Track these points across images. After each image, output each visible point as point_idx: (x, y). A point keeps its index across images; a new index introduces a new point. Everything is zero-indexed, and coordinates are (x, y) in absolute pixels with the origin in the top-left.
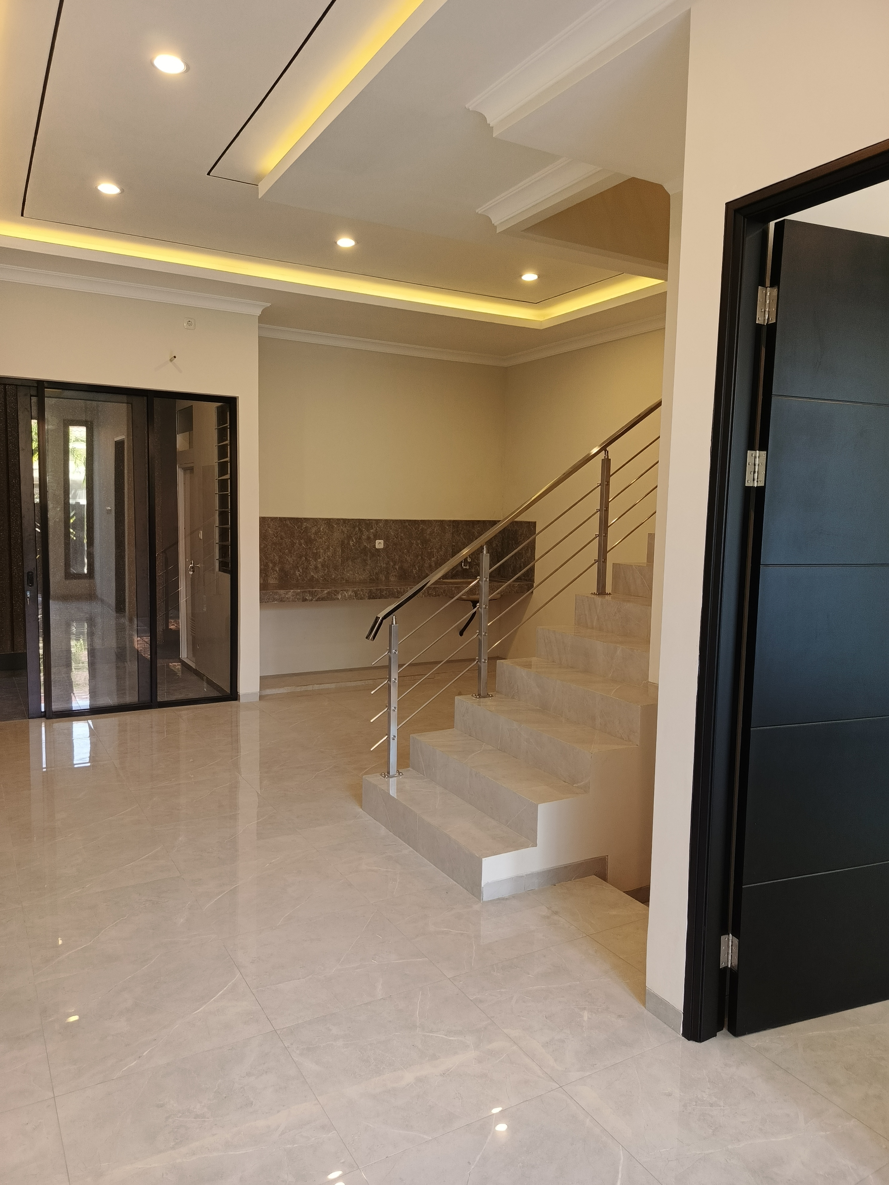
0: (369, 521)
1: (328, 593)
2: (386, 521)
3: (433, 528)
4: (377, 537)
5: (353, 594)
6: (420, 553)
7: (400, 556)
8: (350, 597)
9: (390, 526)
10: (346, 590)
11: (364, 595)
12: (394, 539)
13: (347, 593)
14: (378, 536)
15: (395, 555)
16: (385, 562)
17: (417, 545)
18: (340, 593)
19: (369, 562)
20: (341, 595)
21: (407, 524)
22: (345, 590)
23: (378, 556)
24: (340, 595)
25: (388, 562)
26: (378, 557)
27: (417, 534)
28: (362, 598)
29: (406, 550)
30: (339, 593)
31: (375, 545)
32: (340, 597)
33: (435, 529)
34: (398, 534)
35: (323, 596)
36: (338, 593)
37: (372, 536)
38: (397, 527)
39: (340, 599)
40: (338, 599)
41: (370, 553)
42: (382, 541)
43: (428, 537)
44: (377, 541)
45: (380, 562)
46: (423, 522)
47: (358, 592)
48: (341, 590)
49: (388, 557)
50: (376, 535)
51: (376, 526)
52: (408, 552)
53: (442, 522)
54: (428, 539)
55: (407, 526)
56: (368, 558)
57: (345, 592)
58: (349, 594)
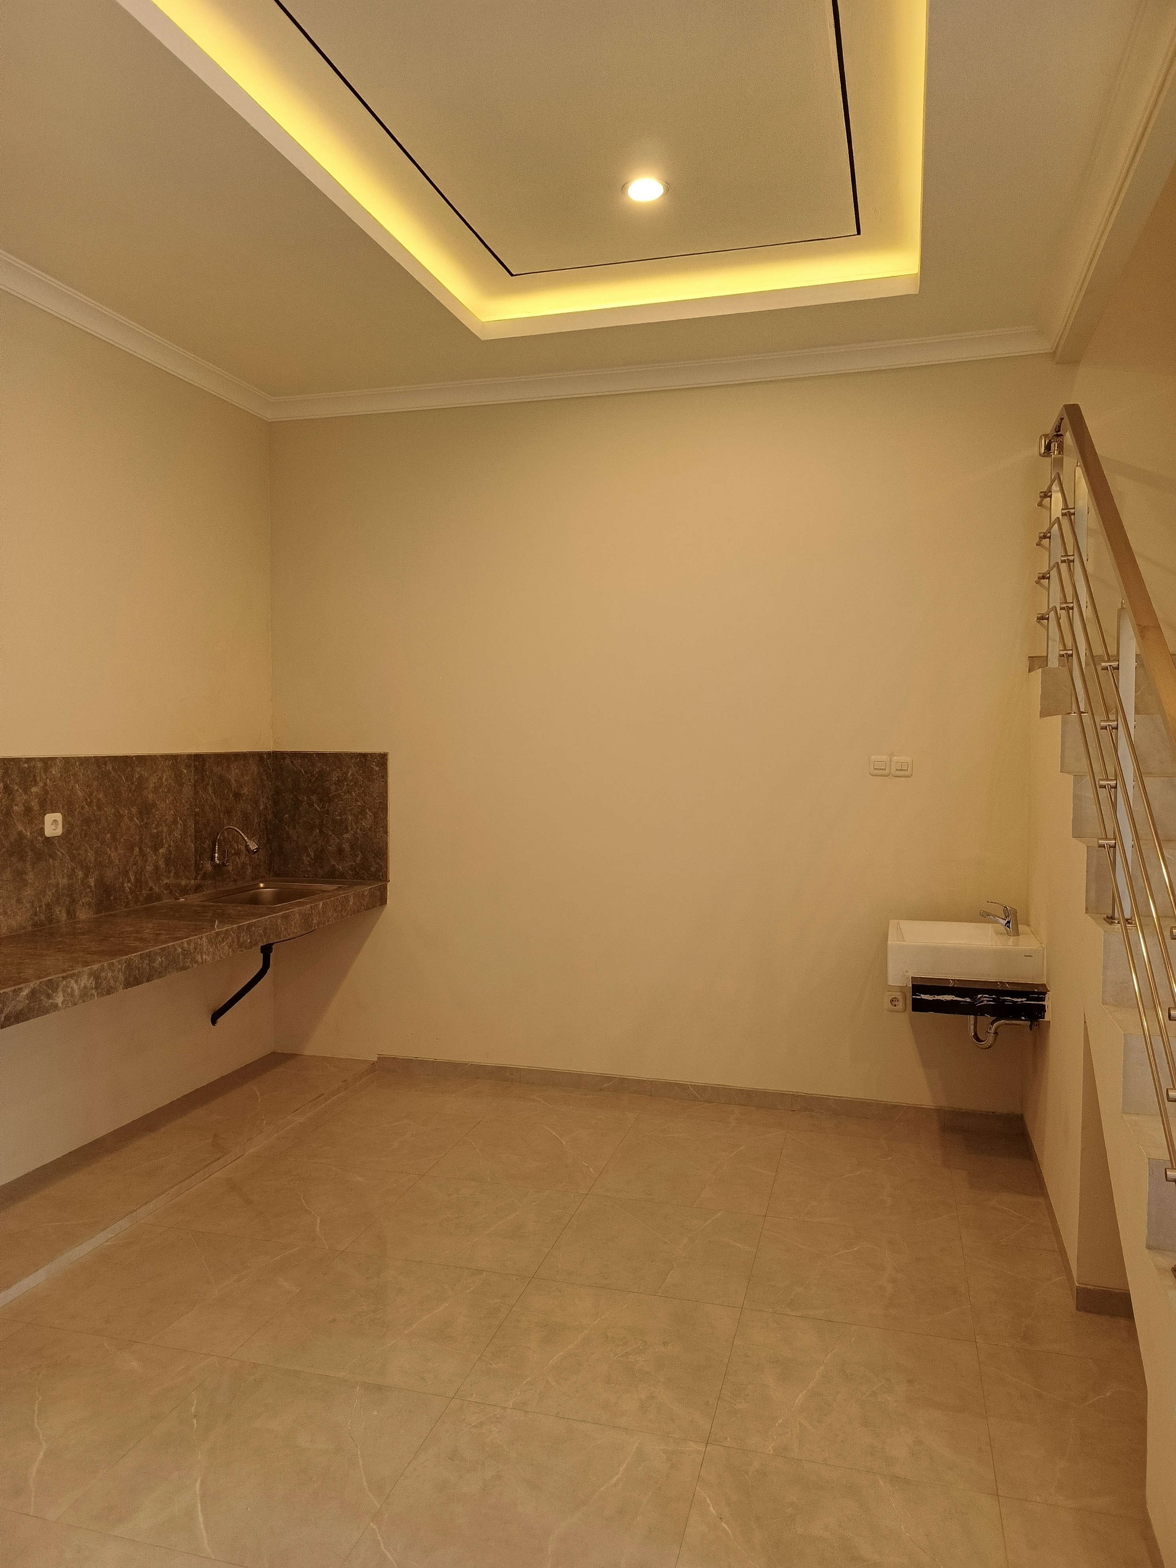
0: (26, 762)
1: (33, 994)
2: (67, 761)
3: (160, 775)
4: (46, 806)
5: (91, 983)
6: (138, 837)
7: (96, 852)
8: (85, 995)
9: (75, 775)
10: (74, 974)
11: (115, 979)
12: (83, 808)
13: (76, 982)
14: (49, 802)
15: (86, 851)
16: (65, 871)
17: (131, 819)
18: (60, 989)
19: (30, 876)
20: (64, 991)
21: (109, 767)
22: (72, 976)
23: (50, 856)
24: (61, 994)
25: (73, 870)
26: (51, 861)
27: (130, 791)
28: (111, 987)
29: (109, 835)
30: (58, 987)
31: (43, 829)
32: (59, 999)
33: (162, 777)
34: (91, 794)
35: (20, 1007)
36: (55, 990)
37: (35, 804)
38: (90, 776)
39: (60, 1005)
40: (57, 1005)
41: (32, 850)
42: (58, 816)
43: (150, 796)
44: (49, 818)
45: (54, 875)
46: (141, 759)
47: (103, 974)
48: (64, 978)
49: (73, 858)
50: (45, 799)
51: (44, 777)
52: (114, 839)
53: (174, 759)
54: (151, 802)
55: (110, 773)
56: (29, 866)
57: (72, 981)
58: (83, 985)
